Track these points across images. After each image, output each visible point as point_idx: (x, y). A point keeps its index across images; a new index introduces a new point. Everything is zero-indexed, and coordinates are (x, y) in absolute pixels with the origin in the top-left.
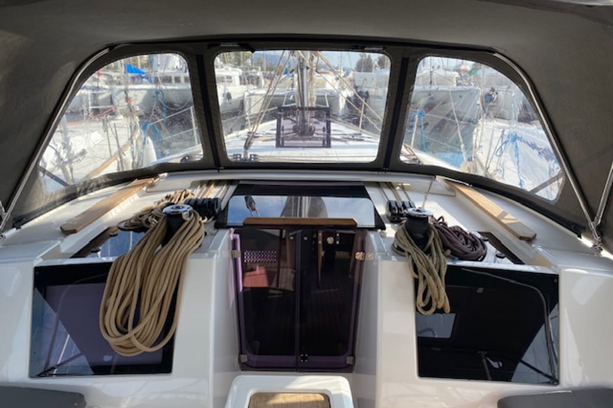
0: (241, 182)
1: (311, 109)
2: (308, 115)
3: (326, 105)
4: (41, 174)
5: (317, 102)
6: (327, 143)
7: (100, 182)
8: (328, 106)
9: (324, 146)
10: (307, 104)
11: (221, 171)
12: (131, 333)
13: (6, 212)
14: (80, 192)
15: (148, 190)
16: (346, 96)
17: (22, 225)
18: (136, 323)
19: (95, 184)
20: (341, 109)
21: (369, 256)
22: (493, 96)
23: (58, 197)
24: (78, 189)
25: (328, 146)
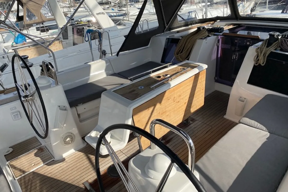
4: (178, 16)
7: (197, 21)
11: (238, 20)
13: (167, 25)
14: (190, 24)
15: (211, 26)
17: (171, 30)
19: (195, 22)
23: (182, 24)
24: (189, 23)
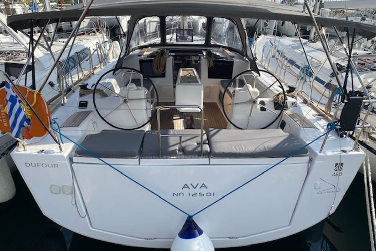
0: (170, 49)
1: (186, 30)
2: (185, 32)
3: (191, 28)
5: (188, 27)
6: (192, 41)
8: (192, 28)
9: (191, 42)
10: (185, 28)
12: (159, 69)
16: (202, 22)
18: (159, 68)
20: (199, 30)
21: (201, 62)
22: (267, 24)
25: (193, 42)
